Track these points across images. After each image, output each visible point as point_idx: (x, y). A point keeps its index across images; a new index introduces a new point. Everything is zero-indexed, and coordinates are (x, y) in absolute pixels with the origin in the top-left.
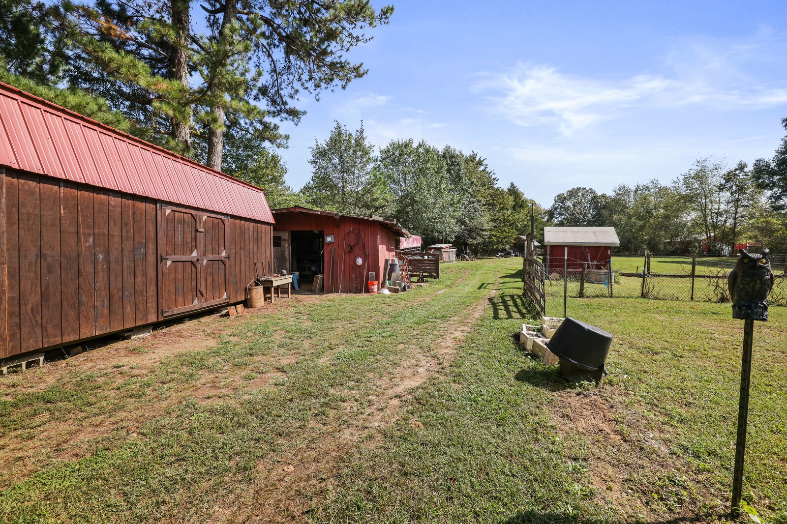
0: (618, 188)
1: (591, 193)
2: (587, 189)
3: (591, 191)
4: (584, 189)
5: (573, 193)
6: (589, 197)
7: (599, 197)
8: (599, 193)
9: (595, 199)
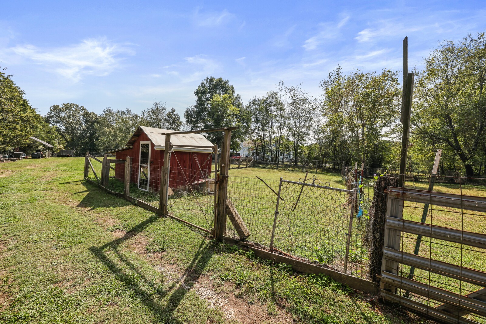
0: (106, 109)
1: (83, 110)
2: (80, 106)
3: (83, 108)
4: (77, 105)
5: (67, 107)
6: (81, 112)
7: (91, 114)
8: (90, 111)
9: (87, 115)
